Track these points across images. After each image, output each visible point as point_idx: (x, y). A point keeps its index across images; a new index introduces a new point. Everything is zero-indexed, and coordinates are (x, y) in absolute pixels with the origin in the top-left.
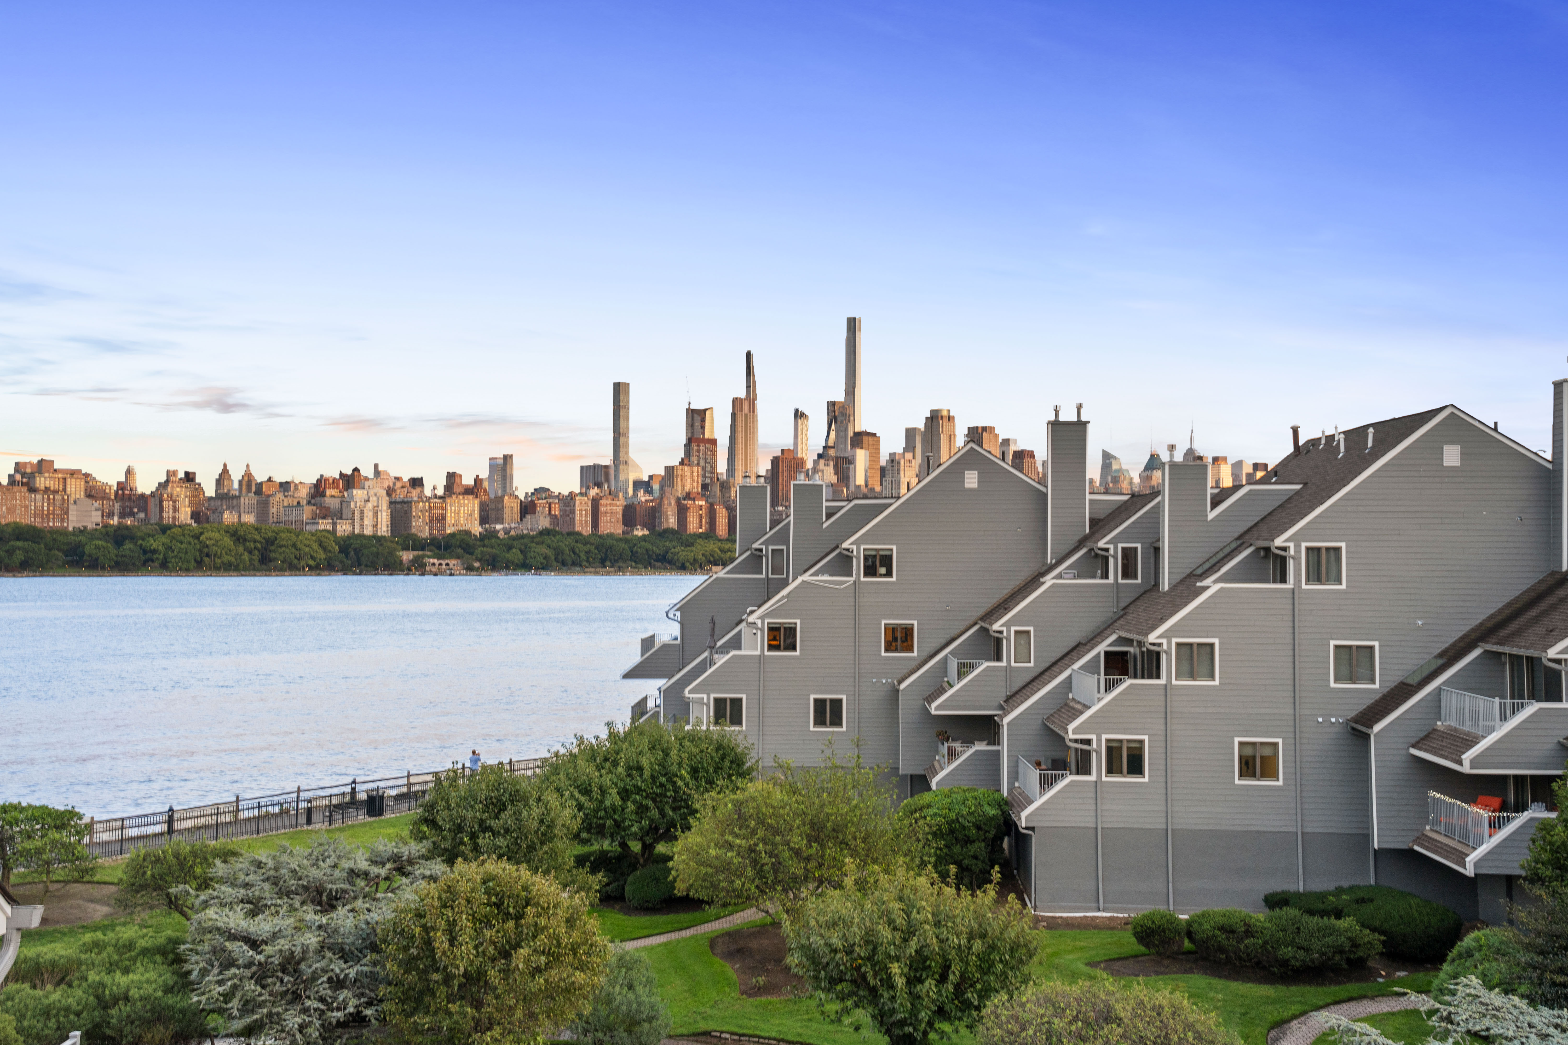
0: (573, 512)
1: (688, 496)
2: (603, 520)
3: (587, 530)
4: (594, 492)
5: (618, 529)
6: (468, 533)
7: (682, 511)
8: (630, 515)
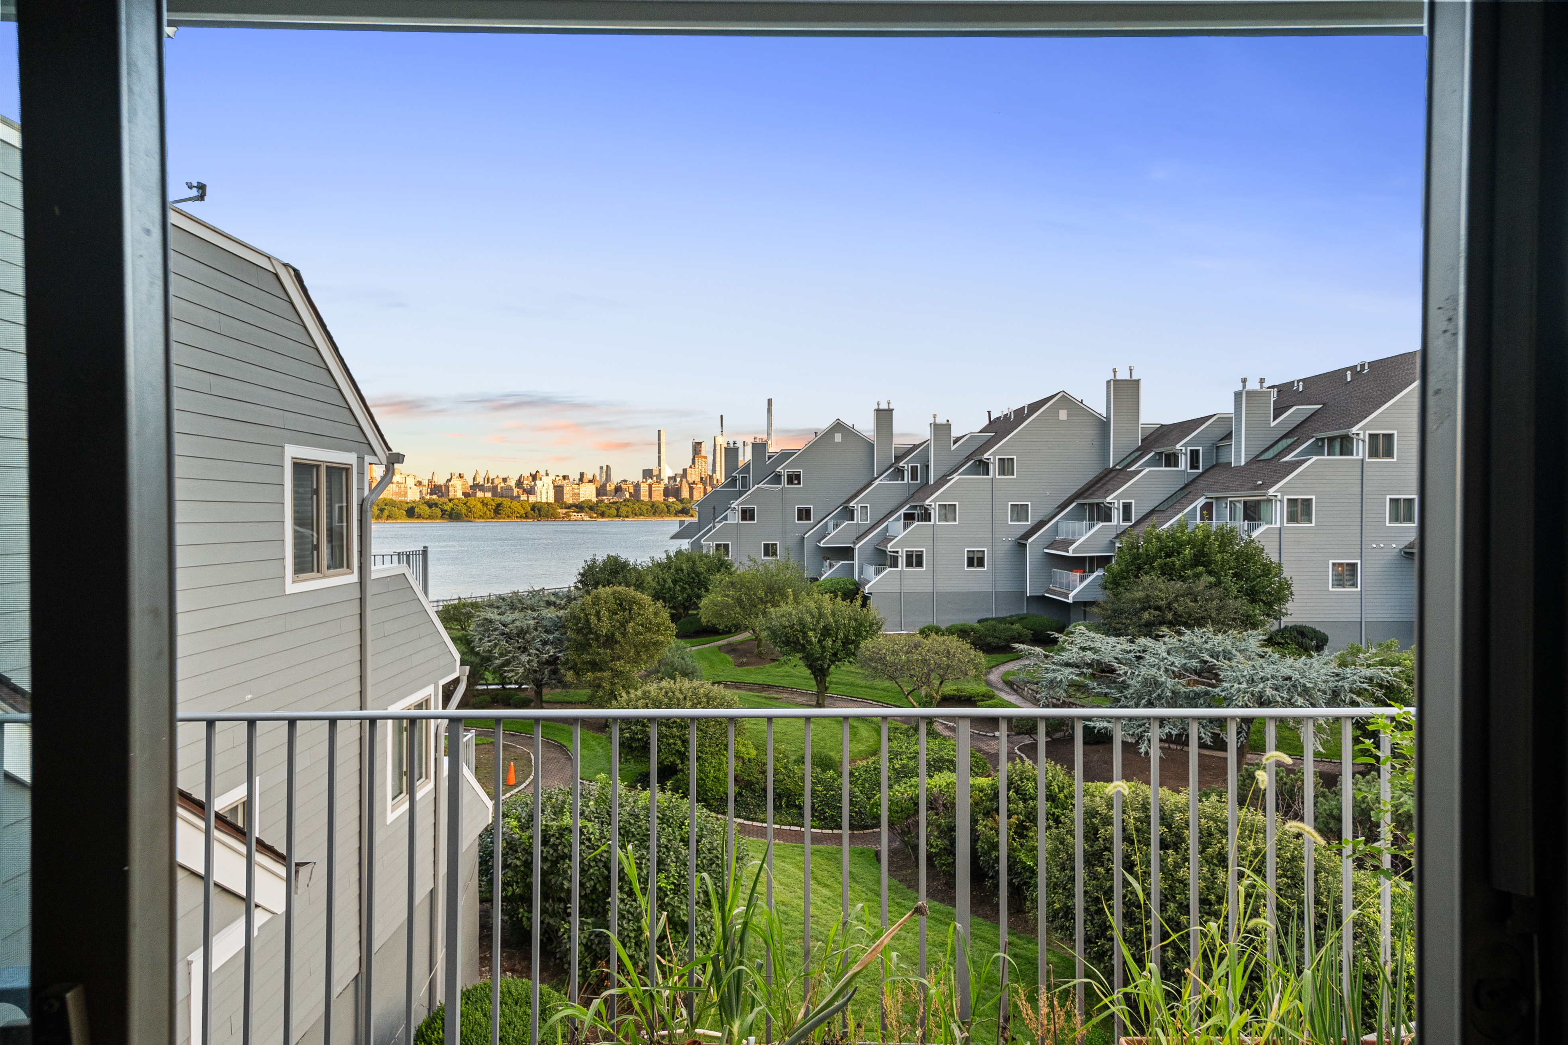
0: (639, 490)
1: (694, 483)
2: (654, 494)
3: (646, 499)
4: (650, 481)
5: (661, 498)
6: (590, 501)
7: (691, 489)
8: (667, 492)
